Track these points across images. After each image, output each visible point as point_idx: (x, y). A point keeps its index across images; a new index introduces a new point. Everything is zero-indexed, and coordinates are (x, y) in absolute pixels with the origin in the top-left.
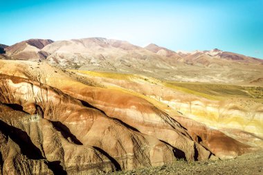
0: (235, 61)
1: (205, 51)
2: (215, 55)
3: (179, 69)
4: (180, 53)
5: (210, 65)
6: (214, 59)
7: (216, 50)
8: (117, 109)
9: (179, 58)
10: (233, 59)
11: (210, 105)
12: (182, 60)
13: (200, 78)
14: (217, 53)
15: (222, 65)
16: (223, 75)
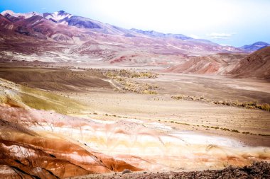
0: (88, 30)
1: (46, 15)
2: (61, 21)
3: (7, 41)
4: (8, 15)
5: (54, 36)
6: (60, 26)
7: (62, 13)
8: (63, 155)
9: (6, 23)
10: (86, 27)
11: (99, 129)
12: (11, 27)
13: (39, 55)
14: (63, 17)
15: (71, 36)
16: (73, 51)
